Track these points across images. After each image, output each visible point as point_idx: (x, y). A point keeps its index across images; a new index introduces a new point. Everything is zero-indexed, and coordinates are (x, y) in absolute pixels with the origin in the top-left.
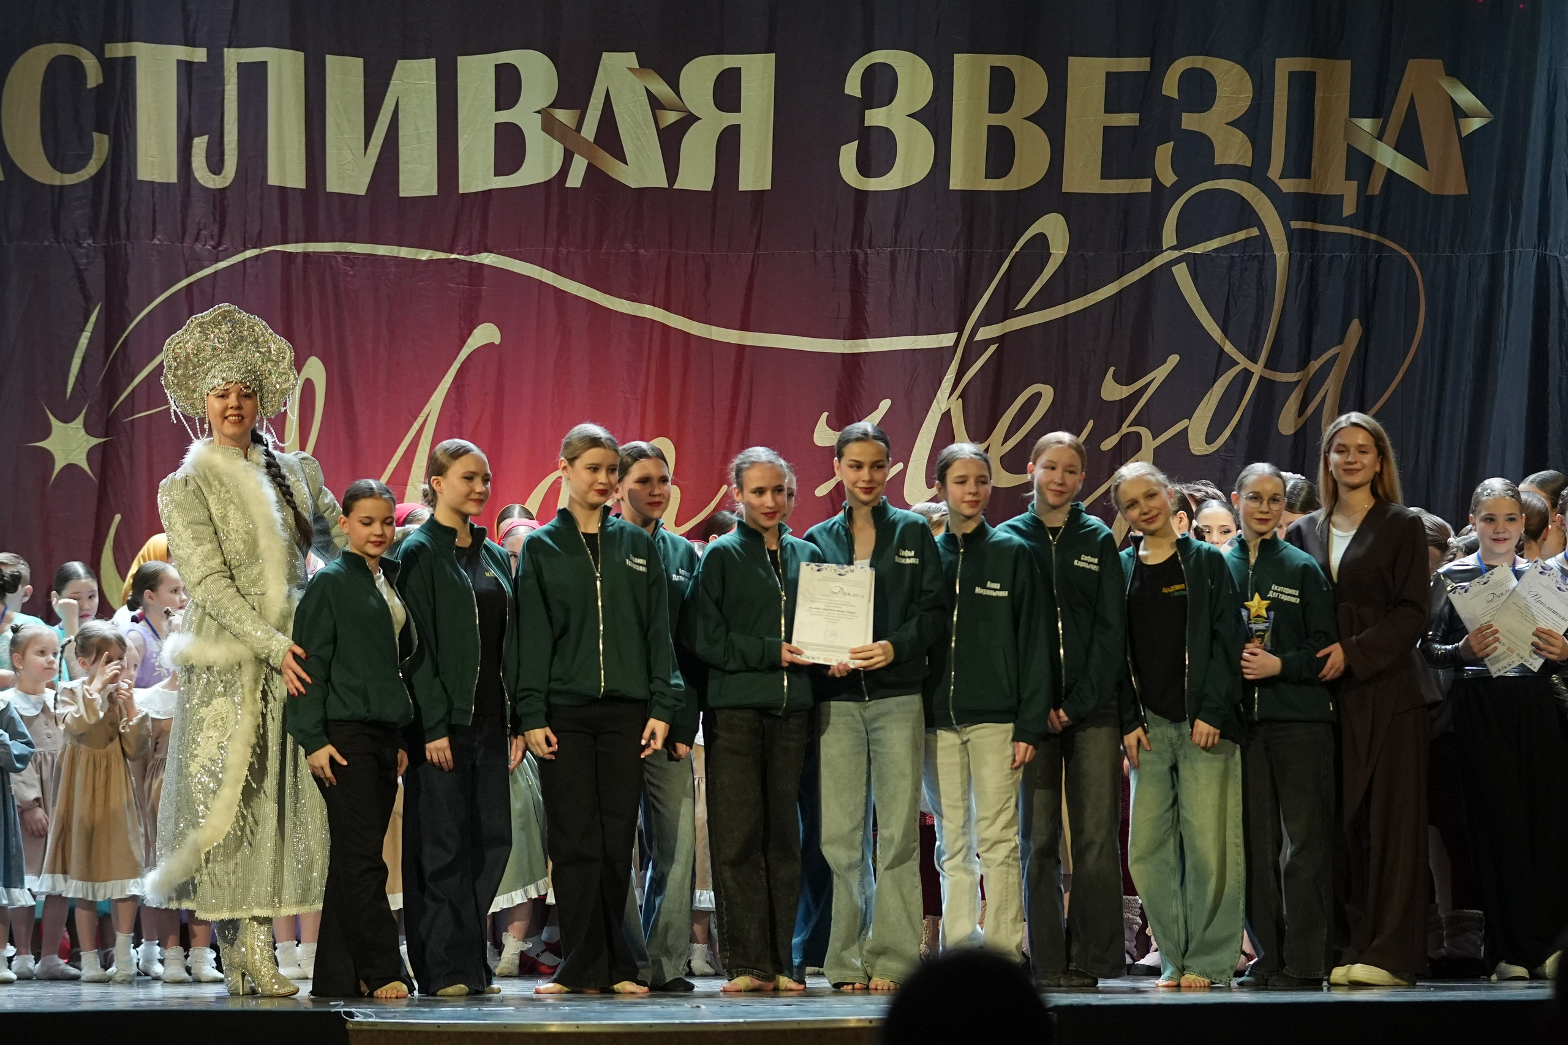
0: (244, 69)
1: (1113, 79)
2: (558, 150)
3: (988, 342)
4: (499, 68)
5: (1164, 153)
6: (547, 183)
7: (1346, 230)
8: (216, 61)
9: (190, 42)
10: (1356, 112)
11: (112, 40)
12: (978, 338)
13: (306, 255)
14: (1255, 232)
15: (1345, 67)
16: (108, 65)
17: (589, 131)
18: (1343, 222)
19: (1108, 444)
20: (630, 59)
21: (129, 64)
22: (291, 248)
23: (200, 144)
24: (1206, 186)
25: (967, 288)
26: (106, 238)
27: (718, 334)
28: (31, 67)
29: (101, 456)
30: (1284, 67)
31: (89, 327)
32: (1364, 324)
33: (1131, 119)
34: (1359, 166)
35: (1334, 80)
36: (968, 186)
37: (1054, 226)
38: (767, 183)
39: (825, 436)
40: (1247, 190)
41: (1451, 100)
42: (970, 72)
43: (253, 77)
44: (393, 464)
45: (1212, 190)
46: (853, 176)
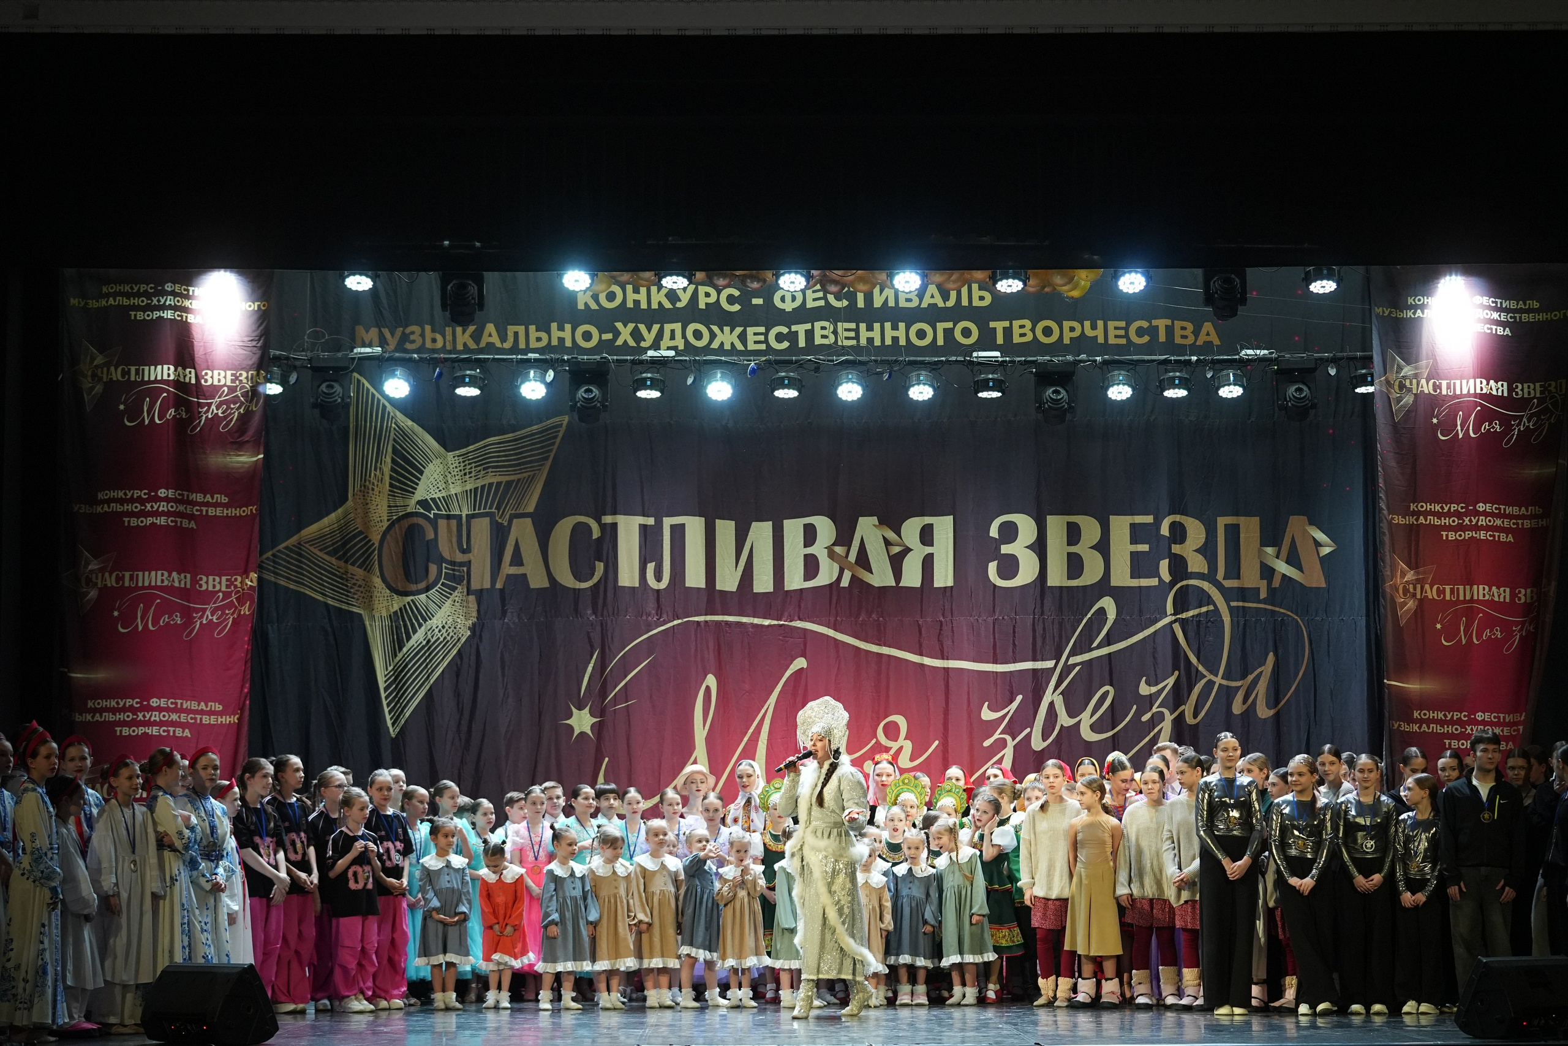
0: (672, 527)
1: (1133, 526)
2: (836, 568)
3: (1075, 665)
4: (805, 526)
5: (1164, 565)
6: (831, 585)
7: (1262, 606)
8: (659, 524)
9: (645, 515)
10: (1264, 543)
11: (605, 514)
12: (1070, 663)
13: (706, 622)
14: (1211, 607)
15: (1256, 520)
16: (602, 527)
17: (852, 557)
18: (1259, 601)
19: (1146, 718)
20: (874, 520)
21: (614, 526)
22: (696, 619)
23: (651, 567)
24: (1184, 583)
25: (1060, 637)
26: (602, 615)
27: (927, 661)
28: (564, 528)
29: (598, 728)
30: (1222, 522)
31: (593, 661)
32: (1276, 655)
33: (1145, 548)
34: (1267, 572)
35: (1250, 527)
36: (1058, 584)
37: (1108, 604)
38: (950, 583)
39: (987, 715)
40: (1205, 585)
41: (1314, 539)
42: (1056, 525)
43: (678, 532)
44: (751, 731)
45: (1187, 586)
46: (995, 579)
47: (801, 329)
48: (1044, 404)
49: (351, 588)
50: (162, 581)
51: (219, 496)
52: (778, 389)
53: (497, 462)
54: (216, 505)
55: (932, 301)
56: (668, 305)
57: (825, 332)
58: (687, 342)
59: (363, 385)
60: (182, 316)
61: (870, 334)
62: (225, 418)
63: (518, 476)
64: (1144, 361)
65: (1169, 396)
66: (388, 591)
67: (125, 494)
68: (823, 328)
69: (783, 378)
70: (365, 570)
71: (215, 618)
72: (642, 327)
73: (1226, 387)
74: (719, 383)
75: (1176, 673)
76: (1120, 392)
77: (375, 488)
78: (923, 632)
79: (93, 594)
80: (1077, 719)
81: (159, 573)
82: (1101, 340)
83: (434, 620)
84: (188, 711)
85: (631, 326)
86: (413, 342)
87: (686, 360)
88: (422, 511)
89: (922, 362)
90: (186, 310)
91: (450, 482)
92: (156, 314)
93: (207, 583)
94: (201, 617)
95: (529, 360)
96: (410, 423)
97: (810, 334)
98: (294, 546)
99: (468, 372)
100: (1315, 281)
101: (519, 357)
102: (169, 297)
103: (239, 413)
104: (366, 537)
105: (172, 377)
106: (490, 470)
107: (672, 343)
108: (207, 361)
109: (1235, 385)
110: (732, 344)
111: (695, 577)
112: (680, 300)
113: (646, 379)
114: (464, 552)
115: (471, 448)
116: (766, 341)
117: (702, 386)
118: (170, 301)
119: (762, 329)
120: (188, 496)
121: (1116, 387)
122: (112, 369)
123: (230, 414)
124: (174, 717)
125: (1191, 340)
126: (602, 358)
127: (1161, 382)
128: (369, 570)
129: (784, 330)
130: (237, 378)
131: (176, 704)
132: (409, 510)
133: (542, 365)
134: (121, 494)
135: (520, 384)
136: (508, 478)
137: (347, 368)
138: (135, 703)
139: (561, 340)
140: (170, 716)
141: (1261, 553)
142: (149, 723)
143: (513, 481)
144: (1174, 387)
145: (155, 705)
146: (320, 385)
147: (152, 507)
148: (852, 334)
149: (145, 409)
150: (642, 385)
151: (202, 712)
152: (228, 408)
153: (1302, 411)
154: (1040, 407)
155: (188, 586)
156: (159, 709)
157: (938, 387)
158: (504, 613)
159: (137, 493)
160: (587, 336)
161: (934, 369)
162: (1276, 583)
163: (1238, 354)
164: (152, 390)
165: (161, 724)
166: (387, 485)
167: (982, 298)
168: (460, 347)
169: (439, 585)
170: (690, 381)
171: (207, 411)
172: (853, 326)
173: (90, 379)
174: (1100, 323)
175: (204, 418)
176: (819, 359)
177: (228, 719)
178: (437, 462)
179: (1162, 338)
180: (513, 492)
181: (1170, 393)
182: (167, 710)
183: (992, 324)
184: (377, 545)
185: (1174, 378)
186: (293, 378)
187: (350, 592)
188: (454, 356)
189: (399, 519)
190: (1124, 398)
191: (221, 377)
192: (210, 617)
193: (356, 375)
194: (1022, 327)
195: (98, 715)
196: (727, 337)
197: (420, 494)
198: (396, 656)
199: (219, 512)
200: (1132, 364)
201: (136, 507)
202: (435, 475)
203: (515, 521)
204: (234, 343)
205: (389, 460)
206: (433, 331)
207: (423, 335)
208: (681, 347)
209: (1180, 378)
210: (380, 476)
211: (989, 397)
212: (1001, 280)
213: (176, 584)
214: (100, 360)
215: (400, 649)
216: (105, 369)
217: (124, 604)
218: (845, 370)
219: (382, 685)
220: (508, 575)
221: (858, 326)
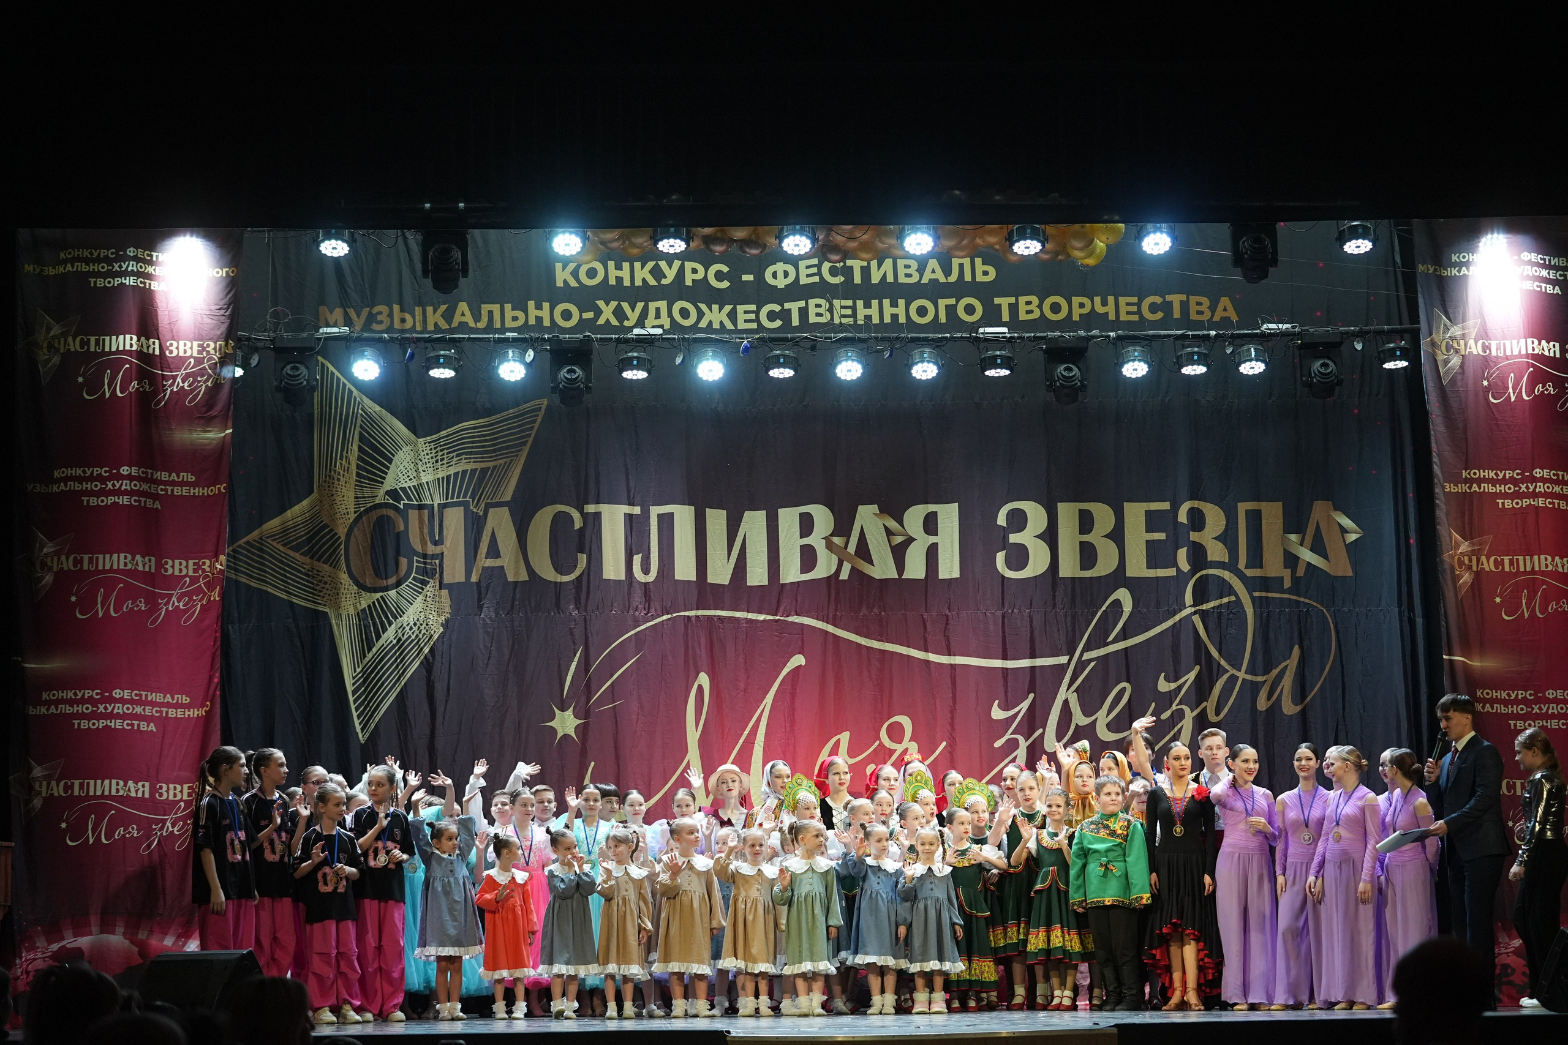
0: (660, 516)
1: (1149, 514)
2: (835, 559)
3: (1089, 661)
4: (801, 515)
5: (1182, 554)
6: (829, 578)
7: (1286, 596)
8: (646, 513)
9: (631, 503)
10: (1287, 530)
11: (588, 503)
12: (1084, 658)
13: (697, 617)
14: (1233, 598)
15: (1278, 506)
16: (585, 516)
17: (852, 548)
18: (1283, 592)
19: (1165, 716)
20: (875, 508)
21: (598, 515)
22: (687, 614)
23: (637, 559)
24: (1204, 572)
25: (1074, 631)
26: (586, 610)
27: (933, 657)
28: (543, 520)
29: (582, 730)
30: (1243, 507)
31: (576, 659)
32: (1301, 648)
33: (1161, 536)
34: (1291, 560)
35: (1272, 513)
36: (1069, 575)
37: (1123, 595)
38: (956, 574)
39: (998, 714)
40: (1226, 575)
41: (1339, 524)
42: (1067, 512)
43: (666, 521)
44: (746, 732)
45: (1207, 575)
46: (1004, 570)
47: (794, 307)
48: (1055, 382)
49: (317, 585)
50: (126, 565)
51: (185, 474)
52: (773, 368)
53: (472, 447)
54: (182, 484)
55: (933, 276)
56: (652, 282)
57: (819, 310)
58: (673, 321)
59: (328, 368)
60: (145, 283)
61: (868, 312)
62: (192, 391)
63: (494, 463)
64: (1160, 336)
65: (1187, 373)
66: (355, 588)
67: (84, 472)
68: (818, 306)
69: (778, 356)
70: (330, 565)
71: (181, 604)
72: (625, 305)
73: (1248, 363)
74: (711, 362)
75: (1198, 668)
76: (1135, 369)
77: (341, 477)
78: (928, 626)
79: (49, 578)
80: (1093, 718)
81: (122, 555)
82: (1112, 317)
83: (405, 617)
84: (153, 704)
85: (614, 304)
86: (381, 322)
87: (674, 339)
88: (391, 501)
89: (925, 339)
90: (149, 276)
91: (420, 470)
92: (118, 281)
93: (173, 567)
94: (167, 603)
95: (507, 340)
96: (378, 408)
97: (804, 312)
98: (254, 540)
99: (442, 352)
100: (1350, 240)
101: (497, 336)
102: (131, 263)
103: (206, 386)
104: (332, 530)
105: (135, 348)
106: (464, 456)
107: (657, 322)
108: (172, 332)
109: (1257, 360)
110: (721, 322)
111: (685, 569)
112: (665, 277)
113: (632, 358)
114: (436, 543)
115: (443, 433)
116: (757, 320)
117: (692, 365)
118: (132, 266)
119: (753, 307)
120: (152, 474)
121: (1131, 363)
122: (70, 339)
123: (197, 387)
124: (139, 710)
125: (1207, 316)
126: (585, 336)
127: (1178, 358)
128: (335, 565)
129: (777, 308)
130: (204, 349)
131: (140, 695)
132: (377, 501)
133: (521, 344)
134: (79, 472)
135: (499, 365)
136: (484, 465)
137: (312, 349)
138: (95, 694)
139: (539, 319)
140: (134, 709)
141: (1284, 541)
142: (111, 716)
143: (489, 468)
144: (1193, 363)
145: (118, 696)
146: (285, 367)
147: (114, 485)
148: (849, 312)
149: (106, 382)
150: (628, 364)
151: (169, 705)
152: (195, 380)
153: (1327, 387)
154: (1050, 385)
155: (153, 570)
156: (122, 701)
157: (943, 365)
158: (480, 607)
159: (97, 471)
160: (567, 315)
161: (938, 347)
162: (1301, 572)
163: (1259, 328)
164: (114, 362)
165: (123, 717)
166: (354, 475)
167: (985, 273)
168: (431, 327)
169: (410, 580)
170: (678, 361)
171: (172, 384)
172: (849, 303)
173: (45, 351)
174: (1111, 299)
175: (169, 391)
176: (816, 336)
177: (196, 713)
178: (408, 448)
179: (1177, 314)
180: (489, 479)
181: (1188, 370)
182: (132, 702)
183: (997, 301)
184: (343, 538)
185: (1192, 354)
186: (254, 361)
187: (316, 590)
188: (428, 336)
189: (367, 511)
190: (1140, 375)
191: (187, 348)
192: (176, 604)
193: (320, 358)
194: (1029, 303)
195: (53, 707)
196: (716, 316)
197: (389, 483)
198: (365, 656)
199: (185, 491)
200: (1147, 340)
201: (96, 486)
202: (405, 463)
203: (491, 511)
204: (200, 312)
205: (355, 448)
206: (402, 310)
207: (391, 315)
208: (667, 326)
209: (1198, 353)
210: (347, 466)
211: (997, 375)
212: (1018, 241)
213: (140, 568)
214: (56, 330)
215: (370, 650)
216: (62, 340)
217: (82, 588)
218: (844, 347)
219: (350, 688)
220: (484, 568)
221: (855, 303)
